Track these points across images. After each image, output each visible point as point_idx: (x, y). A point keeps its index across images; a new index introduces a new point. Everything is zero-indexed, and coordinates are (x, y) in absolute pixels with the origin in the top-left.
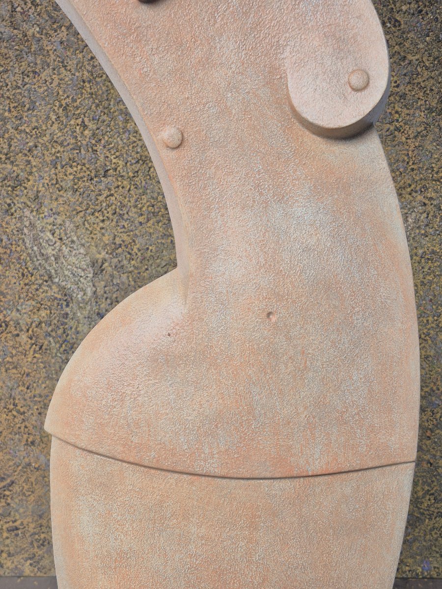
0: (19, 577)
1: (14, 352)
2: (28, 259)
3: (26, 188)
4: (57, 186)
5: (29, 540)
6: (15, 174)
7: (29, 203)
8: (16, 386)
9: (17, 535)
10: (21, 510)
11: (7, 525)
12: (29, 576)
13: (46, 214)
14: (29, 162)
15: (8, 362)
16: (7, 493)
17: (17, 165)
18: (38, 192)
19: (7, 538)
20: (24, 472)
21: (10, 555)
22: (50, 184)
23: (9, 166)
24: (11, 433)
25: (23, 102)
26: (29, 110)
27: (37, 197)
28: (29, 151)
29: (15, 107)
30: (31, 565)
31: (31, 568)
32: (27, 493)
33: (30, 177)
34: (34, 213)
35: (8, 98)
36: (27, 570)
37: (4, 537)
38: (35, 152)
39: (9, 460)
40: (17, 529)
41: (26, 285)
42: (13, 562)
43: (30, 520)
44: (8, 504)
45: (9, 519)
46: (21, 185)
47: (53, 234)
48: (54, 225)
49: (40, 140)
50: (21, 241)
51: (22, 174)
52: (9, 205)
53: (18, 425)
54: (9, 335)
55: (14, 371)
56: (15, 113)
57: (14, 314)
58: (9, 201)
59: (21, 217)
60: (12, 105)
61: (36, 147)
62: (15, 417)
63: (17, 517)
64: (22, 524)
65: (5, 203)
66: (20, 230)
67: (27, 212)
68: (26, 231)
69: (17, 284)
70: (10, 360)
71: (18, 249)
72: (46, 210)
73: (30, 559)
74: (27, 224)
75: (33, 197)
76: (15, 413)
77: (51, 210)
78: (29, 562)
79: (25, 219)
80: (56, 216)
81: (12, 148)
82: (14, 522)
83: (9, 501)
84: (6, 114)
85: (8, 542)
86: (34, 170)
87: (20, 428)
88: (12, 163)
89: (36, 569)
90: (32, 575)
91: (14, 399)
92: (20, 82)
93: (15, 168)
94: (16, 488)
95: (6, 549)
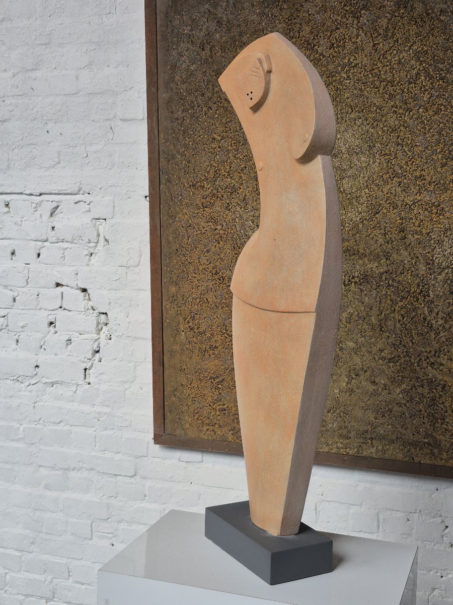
0: (225, 441)
1: (227, 297)
2: (238, 238)
3: (238, 193)
4: (257, 192)
5: (232, 418)
6: (233, 185)
7: (240, 203)
8: (227, 318)
9: (225, 414)
10: (228, 398)
11: (219, 407)
12: (231, 442)
13: (250, 210)
14: (241, 177)
15: (223, 302)
16: (220, 386)
17: (234, 179)
18: (245, 196)
19: (219, 415)
20: (230, 374)
21: (220, 426)
22: (252, 191)
23: (230, 180)
24: (223, 348)
25: (240, 140)
26: (242, 145)
27: (244, 199)
28: (241, 170)
29: (234, 143)
30: (232, 434)
31: (233, 436)
32: (232, 388)
33: (241, 187)
34: (243, 209)
35: (231, 137)
36: (230, 438)
37: (217, 414)
38: (245, 171)
39: (221, 365)
40: (225, 410)
41: (235, 254)
42: (222, 431)
43: (233, 405)
44: (220, 394)
45: (220, 403)
46: (235, 191)
47: (253, 223)
48: (254, 217)
49: (248, 164)
50: (234, 227)
51: (236, 184)
52: (228, 204)
53: (228, 343)
54: (224, 285)
55: (227, 308)
56: (234, 147)
57: (228, 272)
58: (228, 201)
59: (234, 211)
60: (233, 142)
61: (245, 168)
62: (226, 338)
63: (225, 403)
64: (228, 407)
65: (226, 202)
66: (234, 220)
67: (238, 209)
68: (237, 220)
69: (231, 253)
70: (225, 302)
71: (232, 231)
72: (249, 207)
73: (232, 430)
74: (238, 216)
75: (242, 199)
76: (226, 336)
77: (253, 207)
78: (231, 432)
79: (237, 213)
80: (255, 211)
81: (232, 168)
82: (224, 405)
83: (221, 391)
84: (229, 147)
85: (219, 417)
86: (244, 182)
87: (228, 345)
88: (231, 177)
89: (235, 437)
90: (233, 441)
91: (226, 326)
92: (238, 128)
93: (233, 181)
94: (226, 384)
95: (218, 422)
